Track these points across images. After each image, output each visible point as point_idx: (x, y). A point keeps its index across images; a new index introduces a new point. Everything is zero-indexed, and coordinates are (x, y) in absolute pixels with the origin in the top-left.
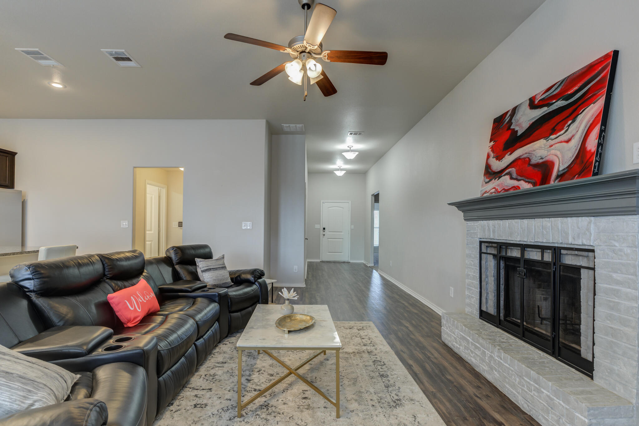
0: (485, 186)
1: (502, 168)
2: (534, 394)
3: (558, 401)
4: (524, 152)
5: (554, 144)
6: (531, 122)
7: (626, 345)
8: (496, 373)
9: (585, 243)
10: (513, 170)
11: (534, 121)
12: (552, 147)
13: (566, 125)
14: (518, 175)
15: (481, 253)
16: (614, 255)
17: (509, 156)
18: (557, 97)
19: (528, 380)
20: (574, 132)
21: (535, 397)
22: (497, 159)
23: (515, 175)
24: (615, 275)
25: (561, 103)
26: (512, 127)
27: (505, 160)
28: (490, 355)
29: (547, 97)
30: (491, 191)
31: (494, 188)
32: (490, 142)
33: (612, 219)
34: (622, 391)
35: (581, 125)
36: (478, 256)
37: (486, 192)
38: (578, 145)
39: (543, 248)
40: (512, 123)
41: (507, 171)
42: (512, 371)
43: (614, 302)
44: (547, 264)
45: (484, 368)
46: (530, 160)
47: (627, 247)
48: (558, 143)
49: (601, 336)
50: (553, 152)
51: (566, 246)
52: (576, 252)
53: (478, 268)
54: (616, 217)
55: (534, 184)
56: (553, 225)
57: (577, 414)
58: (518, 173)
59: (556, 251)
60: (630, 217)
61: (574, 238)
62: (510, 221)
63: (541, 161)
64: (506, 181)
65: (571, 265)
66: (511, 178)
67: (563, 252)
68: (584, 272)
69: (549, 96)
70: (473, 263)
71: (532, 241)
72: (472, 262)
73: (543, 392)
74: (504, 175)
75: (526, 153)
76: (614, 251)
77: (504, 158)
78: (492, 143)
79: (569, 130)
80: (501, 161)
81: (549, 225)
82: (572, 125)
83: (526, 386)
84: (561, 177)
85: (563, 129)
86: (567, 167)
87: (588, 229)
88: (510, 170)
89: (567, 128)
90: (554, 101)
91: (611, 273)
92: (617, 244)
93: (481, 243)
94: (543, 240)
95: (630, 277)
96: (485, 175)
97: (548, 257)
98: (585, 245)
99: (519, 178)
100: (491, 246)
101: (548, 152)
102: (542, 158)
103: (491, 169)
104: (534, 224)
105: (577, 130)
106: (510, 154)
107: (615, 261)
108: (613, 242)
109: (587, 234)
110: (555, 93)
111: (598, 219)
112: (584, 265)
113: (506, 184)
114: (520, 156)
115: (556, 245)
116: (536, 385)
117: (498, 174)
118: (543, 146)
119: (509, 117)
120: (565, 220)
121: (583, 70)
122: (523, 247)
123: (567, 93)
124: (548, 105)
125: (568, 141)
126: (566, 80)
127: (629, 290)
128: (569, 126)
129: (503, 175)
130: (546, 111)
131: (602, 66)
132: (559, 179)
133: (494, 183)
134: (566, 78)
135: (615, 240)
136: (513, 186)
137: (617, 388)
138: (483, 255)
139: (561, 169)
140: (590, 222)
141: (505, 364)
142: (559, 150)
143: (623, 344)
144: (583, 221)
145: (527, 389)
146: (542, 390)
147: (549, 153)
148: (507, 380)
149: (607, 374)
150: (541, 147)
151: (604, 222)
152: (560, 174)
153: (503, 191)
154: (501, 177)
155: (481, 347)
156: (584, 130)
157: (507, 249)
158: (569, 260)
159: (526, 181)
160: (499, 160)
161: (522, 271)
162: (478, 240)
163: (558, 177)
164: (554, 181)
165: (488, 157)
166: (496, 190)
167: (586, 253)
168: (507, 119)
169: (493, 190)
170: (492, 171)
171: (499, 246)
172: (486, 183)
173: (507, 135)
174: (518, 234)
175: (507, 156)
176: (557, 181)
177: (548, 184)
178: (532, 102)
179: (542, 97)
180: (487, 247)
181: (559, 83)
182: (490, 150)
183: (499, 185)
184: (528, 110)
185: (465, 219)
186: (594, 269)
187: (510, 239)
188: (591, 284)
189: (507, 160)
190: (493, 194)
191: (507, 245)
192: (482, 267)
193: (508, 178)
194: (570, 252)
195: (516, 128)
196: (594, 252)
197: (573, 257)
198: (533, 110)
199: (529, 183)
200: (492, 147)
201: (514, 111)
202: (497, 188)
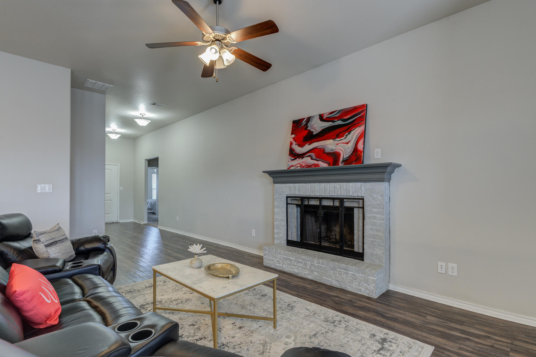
0: (291, 162)
1: (304, 152)
2: (343, 276)
3: (358, 274)
4: (320, 145)
5: (339, 144)
6: (322, 129)
7: (379, 240)
8: (315, 273)
9: (359, 195)
10: (313, 154)
11: (324, 128)
12: (338, 145)
13: (345, 135)
14: (317, 158)
15: (287, 204)
16: (373, 200)
17: (308, 146)
18: (338, 118)
19: (340, 270)
20: (350, 139)
21: (344, 277)
22: (299, 146)
23: (314, 157)
24: (374, 210)
25: (340, 122)
26: (308, 129)
27: (306, 148)
28: (311, 264)
29: (331, 117)
30: (297, 165)
31: (299, 164)
32: (292, 134)
33: (372, 183)
34: (378, 262)
35: (353, 136)
36: (286, 206)
37: (292, 166)
38: (353, 146)
39: (333, 199)
40: (308, 127)
41: (308, 154)
42: (328, 268)
43: (373, 222)
44: (337, 208)
45: (306, 273)
46: (324, 150)
47: (380, 196)
48: (342, 143)
49: (367, 239)
50: (339, 147)
51: (347, 197)
52: (352, 200)
53: (286, 214)
54: (374, 183)
55: (329, 164)
56: (341, 186)
57: (370, 277)
58: (316, 156)
59: (341, 200)
60: (381, 183)
61: (353, 193)
62: (312, 184)
63: (332, 151)
64: (308, 160)
65: (349, 206)
66: (312, 159)
67: (345, 200)
68: (356, 211)
69: (332, 117)
70: (281, 211)
71: (328, 195)
72: (280, 210)
73: (349, 273)
74: (306, 157)
75: (321, 146)
76: (373, 198)
77: (304, 146)
78: (293, 136)
79: (347, 138)
80: (302, 148)
81: (338, 186)
82: (348, 135)
83: (338, 274)
84: (346, 161)
85: (343, 136)
86: (348, 157)
87: (361, 188)
88: (310, 154)
89: (346, 136)
90: (336, 120)
91: (372, 209)
92: (375, 195)
93: (287, 197)
94: (335, 194)
95: (381, 210)
96: (289, 155)
97: (337, 204)
98: (359, 196)
99: (318, 159)
100: (295, 200)
101: (336, 147)
102: (332, 150)
103: (294, 152)
104: (329, 186)
105: (352, 138)
106: (309, 145)
107: (374, 203)
108: (373, 194)
109: (360, 191)
110: (336, 116)
111: (366, 183)
112: (355, 206)
113: (308, 162)
114: (317, 147)
115: (341, 197)
116: (345, 271)
117: (301, 156)
118: (332, 143)
119: (305, 122)
120: (348, 184)
121: (352, 109)
122: (320, 199)
123: (343, 118)
124: (333, 122)
125: (347, 143)
126: (341, 111)
127: (380, 216)
128: (347, 135)
129: (305, 156)
130: (332, 124)
131: (361, 110)
132: (344, 162)
133: (298, 161)
134: (342, 110)
135: (374, 193)
136: (314, 163)
137: (376, 261)
138: (288, 205)
139: (345, 157)
140: (361, 185)
141: (323, 266)
142: (342, 147)
143: (378, 240)
144: (358, 184)
145: (339, 275)
146: (349, 272)
147: (336, 148)
148: (324, 275)
149: (370, 256)
150: (331, 144)
151: (368, 185)
152: (344, 160)
153: (306, 166)
154: (304, 157)
155: (303, 261)
156: (356, 139)
157: (309, 201)
158: (347, 204)
159: (323, 162)
160: (301, 147)
161: (321, 212)
162: (286, 196)
163: (343, 161)
164: (342, 163)
165: (291, 144)
166: (301, 165)
167: (358, 200)
168: (304, 123)
169: (299, 165)
170: (296, 153)
171: (302, 199)
172: (292, 160)
173: (305, 133)
174: (318, 191)
175: (306, 145)
176: (343, 164)
177: (338, 165)
178: (321, 118)
179: (328, 116)
180: (292, 200)
181: (338, 111)
182: (293, 140)
183: (302, 162)
184: (319, 121)
185: (275, 182)
186: (363, 208)
187: (312, 195)
188: (361, 215)
189: (307, 147)
190: (299, 168)
191: (309, 198)
192: (288, 213)
193: (309, 158)
194: (349, 200)
195: (312, 130)
196: (363, 199)
197: (350, 203)
198: (323, 122)
199: (325, 163)
200: (294, 138)
201: (309, 119)
202: (301, 164)
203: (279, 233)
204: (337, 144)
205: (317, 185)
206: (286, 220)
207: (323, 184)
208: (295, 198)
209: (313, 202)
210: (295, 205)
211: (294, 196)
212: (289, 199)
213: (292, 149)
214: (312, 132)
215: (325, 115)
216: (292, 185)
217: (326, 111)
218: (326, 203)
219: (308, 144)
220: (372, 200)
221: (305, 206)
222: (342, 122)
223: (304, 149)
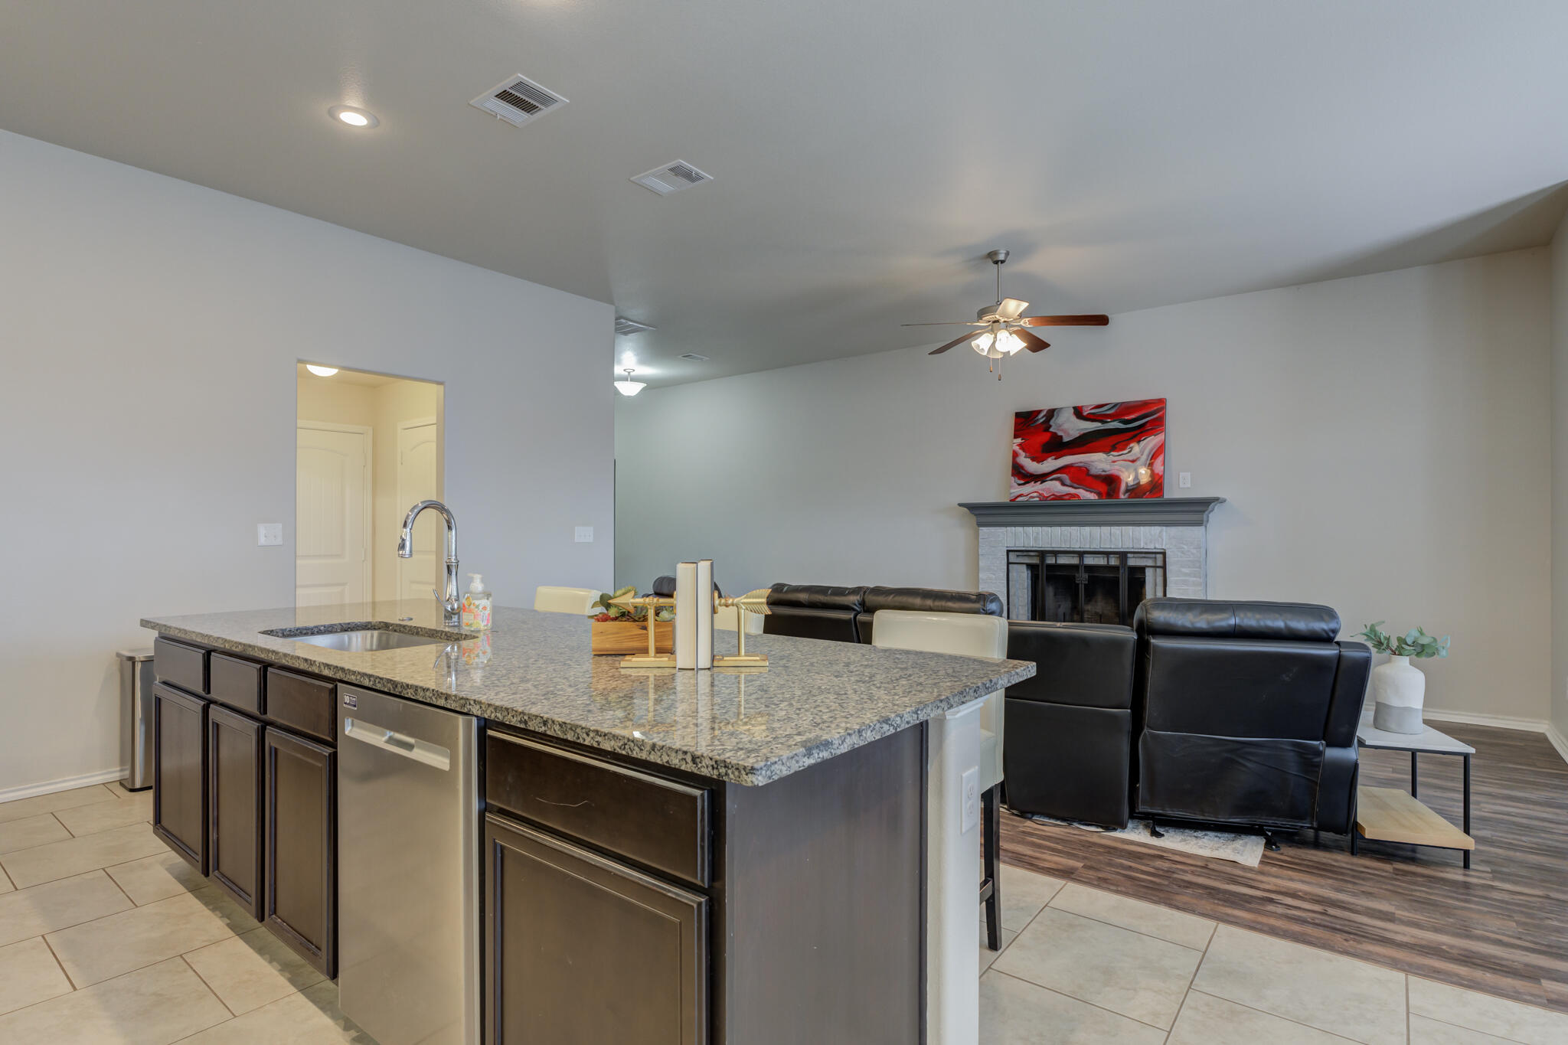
0: (1019, 488)
1: (1046, 472)
4: (1078, 460)
5: (1117, 461)
6: (1082, 432)
9: (1157, 546)
10: (1065, 477)
11: (1085, 432)
13: (1129, 447)
14: (1073, 482)
15: (1009, 563)
16: (1183, 555)
17: (1054, 461)
18: (1114, 417)
20: (1139, 454)
22: (1033, 460)
23: (1068, 482)
24: (1184, 570)
25: (1115, 425)
26: (1051, 430)
27: (1048, 464)
29: (1097, 414)
30: (1031, 495)
31: (1036, 492)
32: (1015, 437)
33: (1180, 528)
35: (1145, 448)
36: (1006, 567)
37: (1021, 495)
39: (1107, 554)
40: (1051, 426)
41: (1054, 476)
43: (1183, 589)
44: (1116, 568)
46: (1088, 470)
47: (1194, 548)
48: (1123, 460)
50: (1116, 467)
51: (1132, 550)
52: (1144, 555)
53: (1005, 582)
54: (1185, 527)
55: (1100, 494)
56: (1123, 533)
58: (1072, 479)
59: (1123, 555)
60: (1196, 527)
61: (1146, 544)
62: (1064, 528)
63: (1103, 473)
64: (1054, 487)
65: (1136, 566)
66: (1063, 484)
67: (1129, 555)
68: (1149, 573)
69: (1100, 413)
70: (994, 577)
71: (1097, 547)
72: (992, 575)
74: (1051, 480)
75: (1081, 463)
76: (1183, 553)
77: (1046, 462)
78: (1019, 440)
79: (1134, 451)
80: (1041, 463)
81: (1118, 532)
82: (1135, 447)
84: (1133, 492)
85: (1125, 449)
86: (1136, 484)
87: (1161, 536)
88: (1059, 475)
89: (1130, 449)
90: (1109, 420)
91: (1180, 569)
92: (1185, 547)
93: (1008, 552)
94: (1112, 545)
95: (1196, 569)
96: (1013, 475)
97: (1114, 561)
98: (1157, 549)
99: (1075, 485)
100: (1025, 556)
101: (1110, 466)
102: (1103, 471)
103: (1024, 470)
104: (1099, 532)
105: (1143, 452)
106: (1055, 459)
107: (1182, 559)
108: (1182, 546)
109: (1159, 540)
110: (1107, 412)
111: (1168, 528)
112: (1148, 565)
113: (1055, 490)
114: (1072, 463)
115: (1122, 550)
117: (1042, 478)
118: (1103, 459)
119: (1043, 417)
120: (1137, 528)
121: (1139, 403)
122: (1081, 554)
123: (1122, 418)
124: (1103, 422)
125: (1134, 461)
126: (1118, 406)
127: (1195, 579)
128: (1132, 448)
129: (1048, 479)
130: (1101, 426)
131: (1156, 407)
132: (1130, 494)
133: (1033, 487)
134: (1118, 404)
135: (1184, 544)
136: (1068, 492)
138: (1010, 565)
139: (1130, 485)
140: (1162, 531)
142: (1124, 468)
144: (1156, 530)
147: (1112, 468)
150: (1101, 460)
151: (1174, 531)
152: (1129, 488)
153: (1053, 496)
154: (1046, 481)
156: (1149, 454)
157: (1058, 557)
158: (1132, 562)
159: (1087, 491)
160: (1038, 462)
161: (1082, 578)
162: (1006, 549)
163: (1127, 491)
164: (1124, 494)
165: (1015, 455)
166: (1040, 494)
167: (1154, 555)
168: (1041, 419)
169: (1035, 494)
170: (1028, 473)
171: (1042, 554)
172: (1019, 485)
173: (1045, 438)
174: (1077, 541)
175: (1049, 459)
176: (1127, 495)
177: (1118, 497)
178: (1078, 412)
179: (1093, 411)
180: (1018, 556)
181: (1112, 405)
182: (1018, 447)
183: (1043, 490)
184: (1074, 418)
185: (980, 525)
186: (1164, 567)
187: (1064, 547)
188: (1160, 580)
189: (1050, 464)
190: (1037, 499)
191: (1056, 553)
192: (1010, 579)
193: (1057, 484)
194: (1136, 555)
195: (1060, 434)
196: (1164, 554)
197: (1137, 560)
198: (1082, 421)
199: (1091, 492)
200: (1020, 445)
201: (1051, 413)
202: (1040, 492)
204: (1114, 462)
205: (1074, 530)
206: (1006, 592)
207: (1087, 529)
208: (1025, 553)
209: (1063, 560)
210: (1025, 566)
211: (1023, 549)
212: (1010, 554)
213: (1018, 464)
214: (1061, 437)
215: (1085, 409)
216: (1020, 529)
217: (1088, 401)
218: (1089, 561)
219: (1053, 457)
220: (1179, 554)
221: (1049, 566)
222: (1121, 424)
223: (1044, 465)
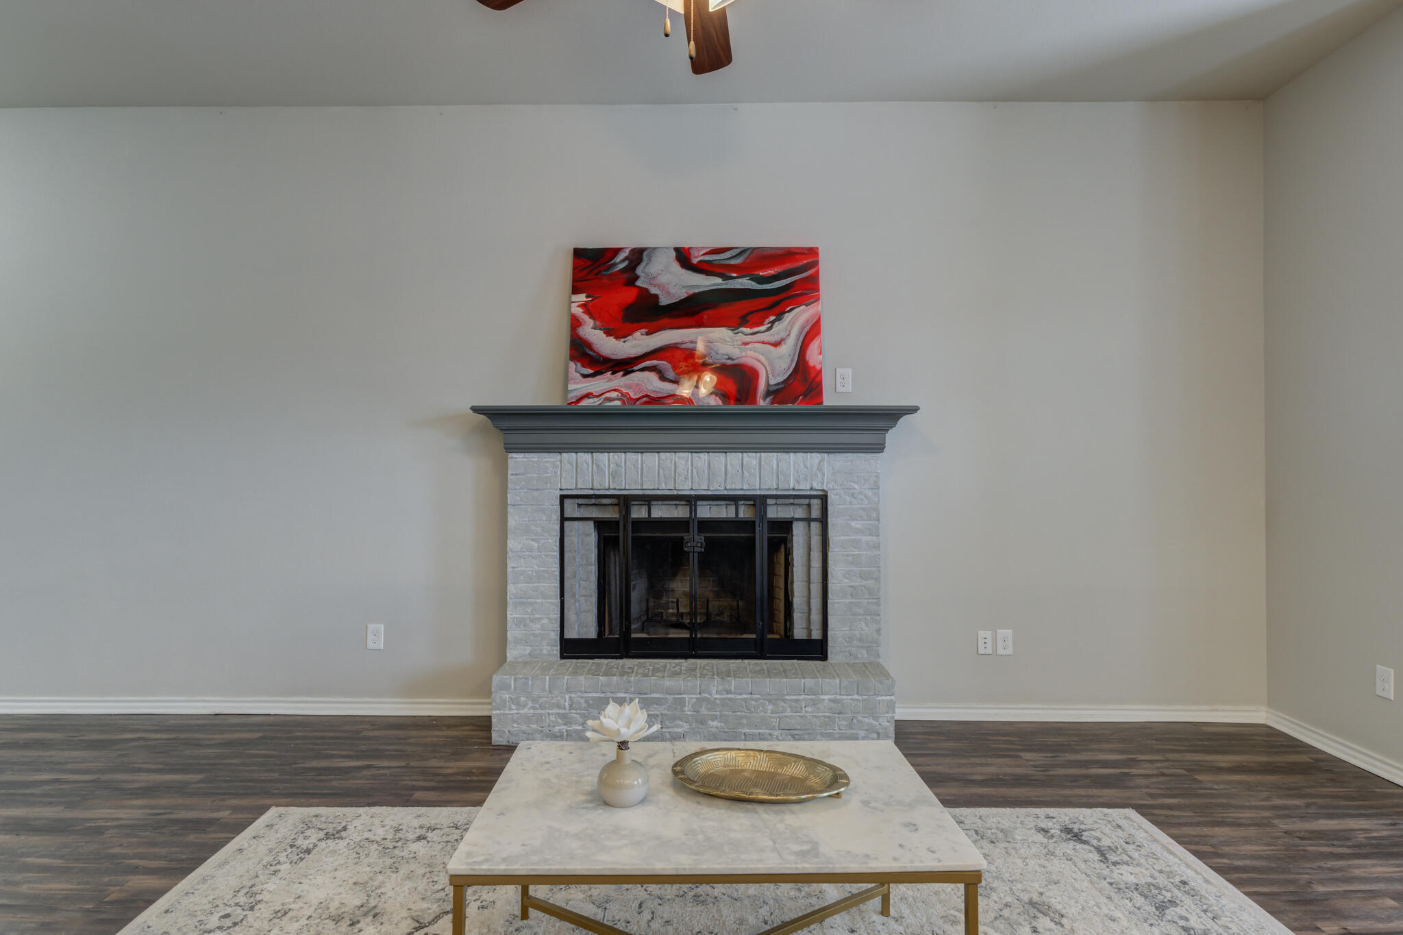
0: (583, 382)
1: (631, 356)
4: (687, 340)
5: (751, 342)
6: (691, 292)
7: (870, 600)
9: (815, 486)
10: (665, 365)
11: (696, 291)
12: (747, 346)
13: (768, 321)
15: (564, 521)
16: (852, 499)
17: (645, 337)
18: (742, 271)
20: (783, 335)
22: (608, 333)
23: (669, 374)
24: (853, 524)
25: (744, 283)
26: (638, 283)
27: (636, 342)
29: (716, 262)
30: (606, 396)
31: (614, 390)
32: (576, 291)
33: (849, 455)
34: (866, 655)
35: (792, 326)
36: (558, 527)
37: (588, 396)
38: (795, 354)
39: (734, 499)
40: (637, 277)
41: (647, 363)
43: (853, 555)
44: (749, 525)
47: (869, 489)
48: (759, 342)
49: (837, 601)
50: (752, 353)
51: (775, 493)
52: (792, 501)
53: (557, 554)
54: (856, 455)
55: (724, 398)
56: (763, 463)
58: (676, 371)
59: (758, 502)
60: (873, 455)
61: (798, 483)
62: (663, 455)
63: (729, 361)
64: (647, 382)
65: (779, 518)
66: (661, 378)
67: (769, 501)
69: (720, 262)
70: (536, 545)
71: (717, 489)
72: (533, 543)
74: (641, 370)
75: (692, 342)
76: (852, 495)
77: (630, 337)
78: (582, 298)
79: (774, 329)
80: (623, 340)
81: (755, 462)
82: (777, 323)
84: (777, 394)
85: (761, 324)
86: (782, 382)
87: (820, 469)
88: (655, 362)
89: (770, 325)
90: (734, 275)
91: (849, 522)
92: (856, 486)
93: (563, 498)
94: (743, 485)
95: (872, 522)
96: (572, 359)
97: (744, 513)
98: (816, 490)
99: (682, 380)
101: (741, 351)
102: (731, 357)
103: (591, 350)
104: (723, 462)
105: (788, 333)
106: (647, 334)
107: (854, 506)
108: (852, 484)
109: (818, 476)
110: (732, 262)
111: (832, 455)
112: (798, 516)
113: (648, 388)
114: (677, 344)
115: (758, 494)
117: (624, 366)
118: (728, 339)
119: (623, 260)
120: (784, 456)
121: (777, 252)
122: (691, 500)
123: (756, 273)
124: (725, 277)
125: (776, 344)
126: (747, 254)
127: (869, 538)
128: (773, 323)
129: (636, 368)
130: (724, 285)
131: (807, 261)
132: (772, 397)
133: (608, 379)
134: (746, 249)
135: (854, 482)
136: (663, 393)
137: (860, 656)
138: (565, 524)
139: (772, 382)
140: (822, 460)
142: (763, 355)
143: (866, 601)
144: (814, 458)
147: (744, 354)
149: (846, 644)
150: (725, 341)
151: (840, 461)
152: (771, 389)
153: (644, 399)
154: (632, 371)
156: (799, 337)
157: (652, 507)
158: (773, 512)
160: (617, 338)
161: (696, 542)
162: (558, 493)
163: (767, 393)
164: (763, 399)
165: (575, 323)
167: (808, 500)
168: (620, 263)
169: (614, 394)
170: (600, 356)
171: (624, 502)
172: (585, 376)
173: (627, 296)
174: (686, 479)
175: (636, 333)
176: (767, 399)
177: (752, 402)
178: (683, 257)
179: (708, 258)
180: (580, 506)
181: (739, 251)
182: (580, 310)
183: (629, 387)
184: (675, 265)
185: (510, 448)
186: (823, 521)
187: (664, 488)
188: (816, 539)
189: (639, 343)
190: (617, 403)
191: (650, 499)
192: (566, 548)
193: (649, 376)
194: (780, 502)
195: (652, 289)
196: (826, 499)
197: (782, 508)
198: (690, 273)
200: (586, 308)
201: (638, 256)
203: (528, 621)
204: (745, 344)
205: (681, 459)
207: (704, 456)
208: (594, 502)
209: (660, 512)
210: (590, 524)
211: (591, 493)
213: (580, 339)
214: (655, 295)
215: (694, 253)
216: (582, 457)
218: (705, 511)
219: (644, 330)
220: (849, 498)
221: (638, 523)
222: (754, 283)
223: (626, 343)
